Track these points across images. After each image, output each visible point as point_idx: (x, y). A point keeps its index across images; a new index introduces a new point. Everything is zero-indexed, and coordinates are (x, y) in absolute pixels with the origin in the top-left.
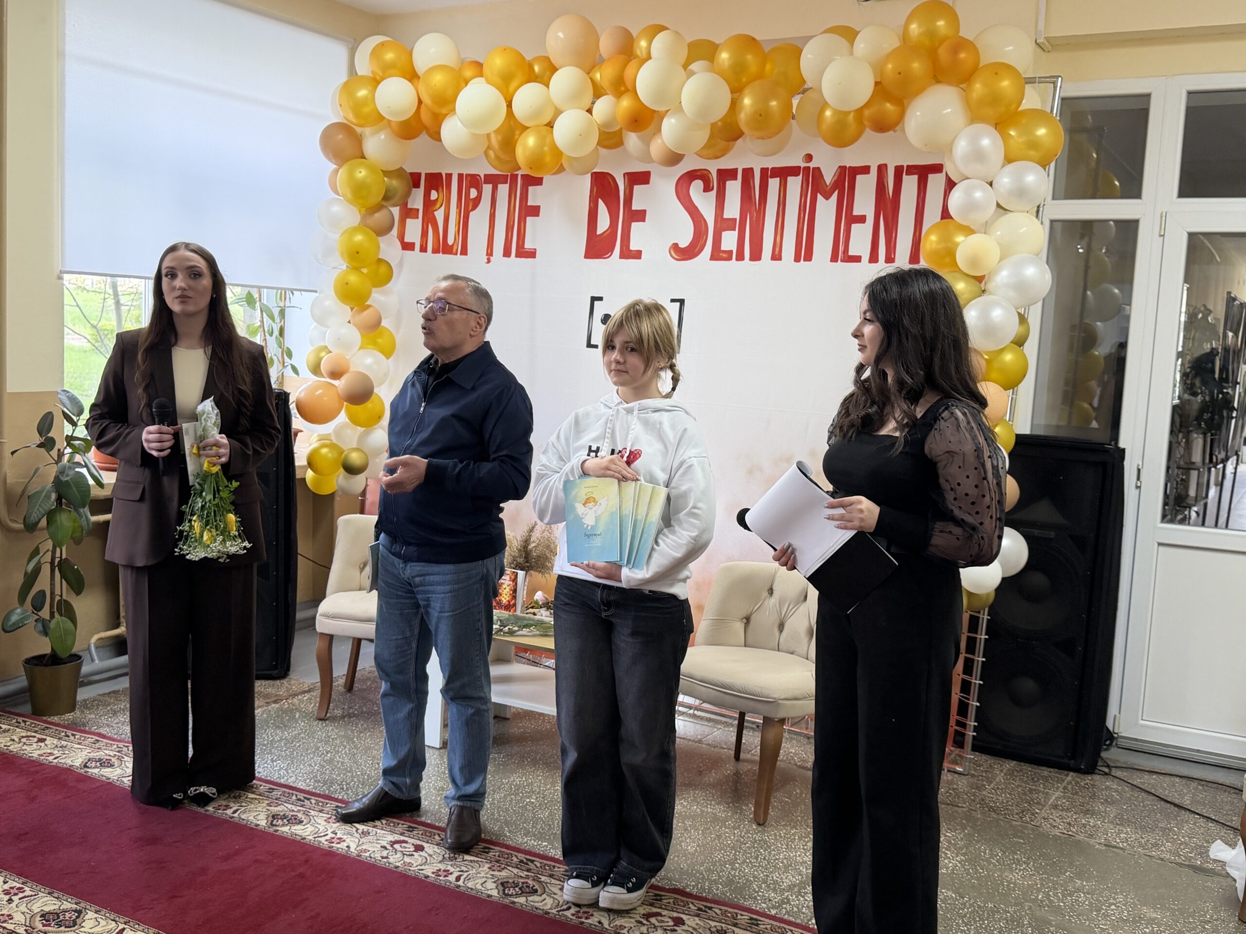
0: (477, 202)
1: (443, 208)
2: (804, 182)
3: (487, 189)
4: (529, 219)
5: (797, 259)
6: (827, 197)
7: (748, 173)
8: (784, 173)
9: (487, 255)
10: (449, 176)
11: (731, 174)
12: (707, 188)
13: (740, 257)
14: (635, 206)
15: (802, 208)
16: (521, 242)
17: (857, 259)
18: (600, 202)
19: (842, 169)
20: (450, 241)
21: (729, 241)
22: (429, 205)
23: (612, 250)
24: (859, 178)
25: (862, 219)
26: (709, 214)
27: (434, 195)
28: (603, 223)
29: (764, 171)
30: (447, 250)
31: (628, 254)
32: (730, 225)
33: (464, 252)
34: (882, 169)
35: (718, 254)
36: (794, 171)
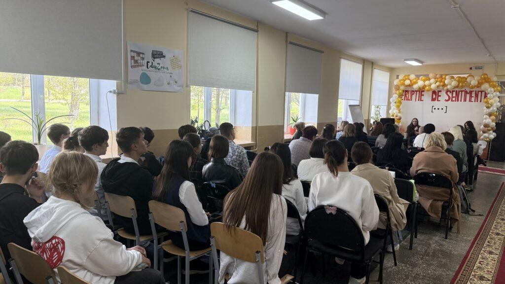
0: (413, 94)
1: (408, 95)
2: (465, 92)
3: (415, 92)
4: (422, 96)
5: (464, 101)
6: (468, 94)
7: (456, 91)
8: (462, 91)
9: (415, 101)
10: (409, 91)
11: (454, 91)
12: (450, 92)
13: (455, 101)
14: (439, 95)
15: (465, 95)
16: (421, 99)
17: (473, 102)
18: (434, 94)
19: (470, 91)
21: (454, 99)
22: (406, 95)
23: (436, 100)
24: (473, 92)
25: (473, 97)
26: (451, 96)
27: (406, 93)
28: (434, 97)
29: (459, 91)
30: (409, 100)
31: (438, 100)
32: (454, 97)
33: (411, 100)
34: (476, 91)
35: (452, 101)
36: (463, 91)
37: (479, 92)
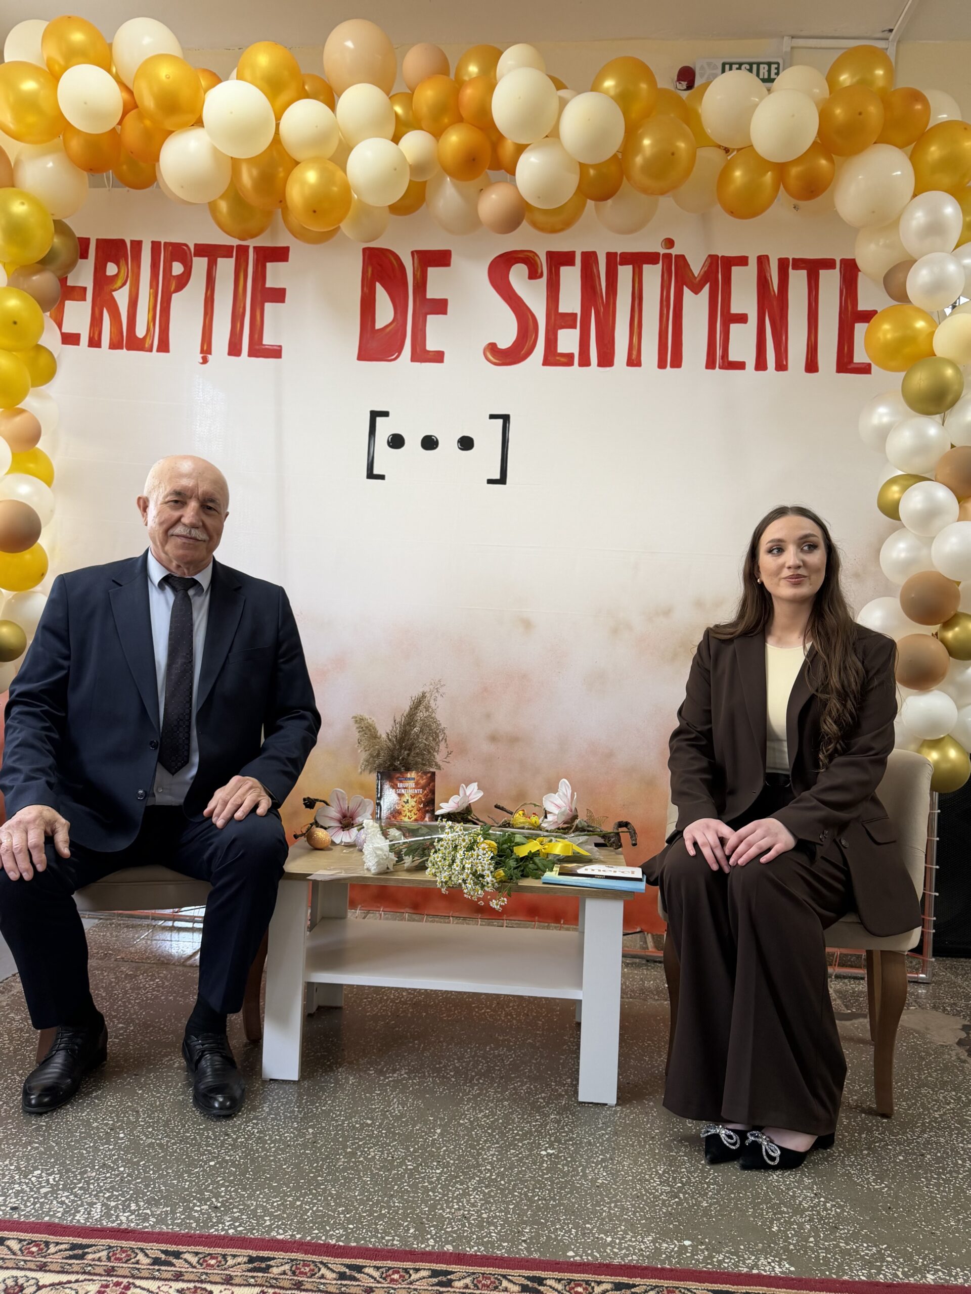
0: (182, 281)
1: (127, 288)
3: (200, 264)
4: (268, 306)
5: (662, 365)
6: (696, 290)
7: (589, 259)
8: (638, 260)
9: (202, 351)
11: (567, 259)
12: (534, 274)
13: (585, 362)
14: (432, 293)
15: (665, 303)
16: (256, 336)
17: (740, 366)
18: (379, 287)
19: (713, 260)
20: (140, 332)
21: (568, 341)
22: (102, 283)
23: (400, 350)
24: (736, 270)
25: (742, 319)
26: (538, 308)
27: (111, 269)
28: (384, 314)
29: (611, 257)
30: (136, 344)
31: (421, 355)
32: (568, 321)
33: (164, 347)
34: (763, 261)
35: (553, 358)
36: (652, 258)
37: (791, 272)
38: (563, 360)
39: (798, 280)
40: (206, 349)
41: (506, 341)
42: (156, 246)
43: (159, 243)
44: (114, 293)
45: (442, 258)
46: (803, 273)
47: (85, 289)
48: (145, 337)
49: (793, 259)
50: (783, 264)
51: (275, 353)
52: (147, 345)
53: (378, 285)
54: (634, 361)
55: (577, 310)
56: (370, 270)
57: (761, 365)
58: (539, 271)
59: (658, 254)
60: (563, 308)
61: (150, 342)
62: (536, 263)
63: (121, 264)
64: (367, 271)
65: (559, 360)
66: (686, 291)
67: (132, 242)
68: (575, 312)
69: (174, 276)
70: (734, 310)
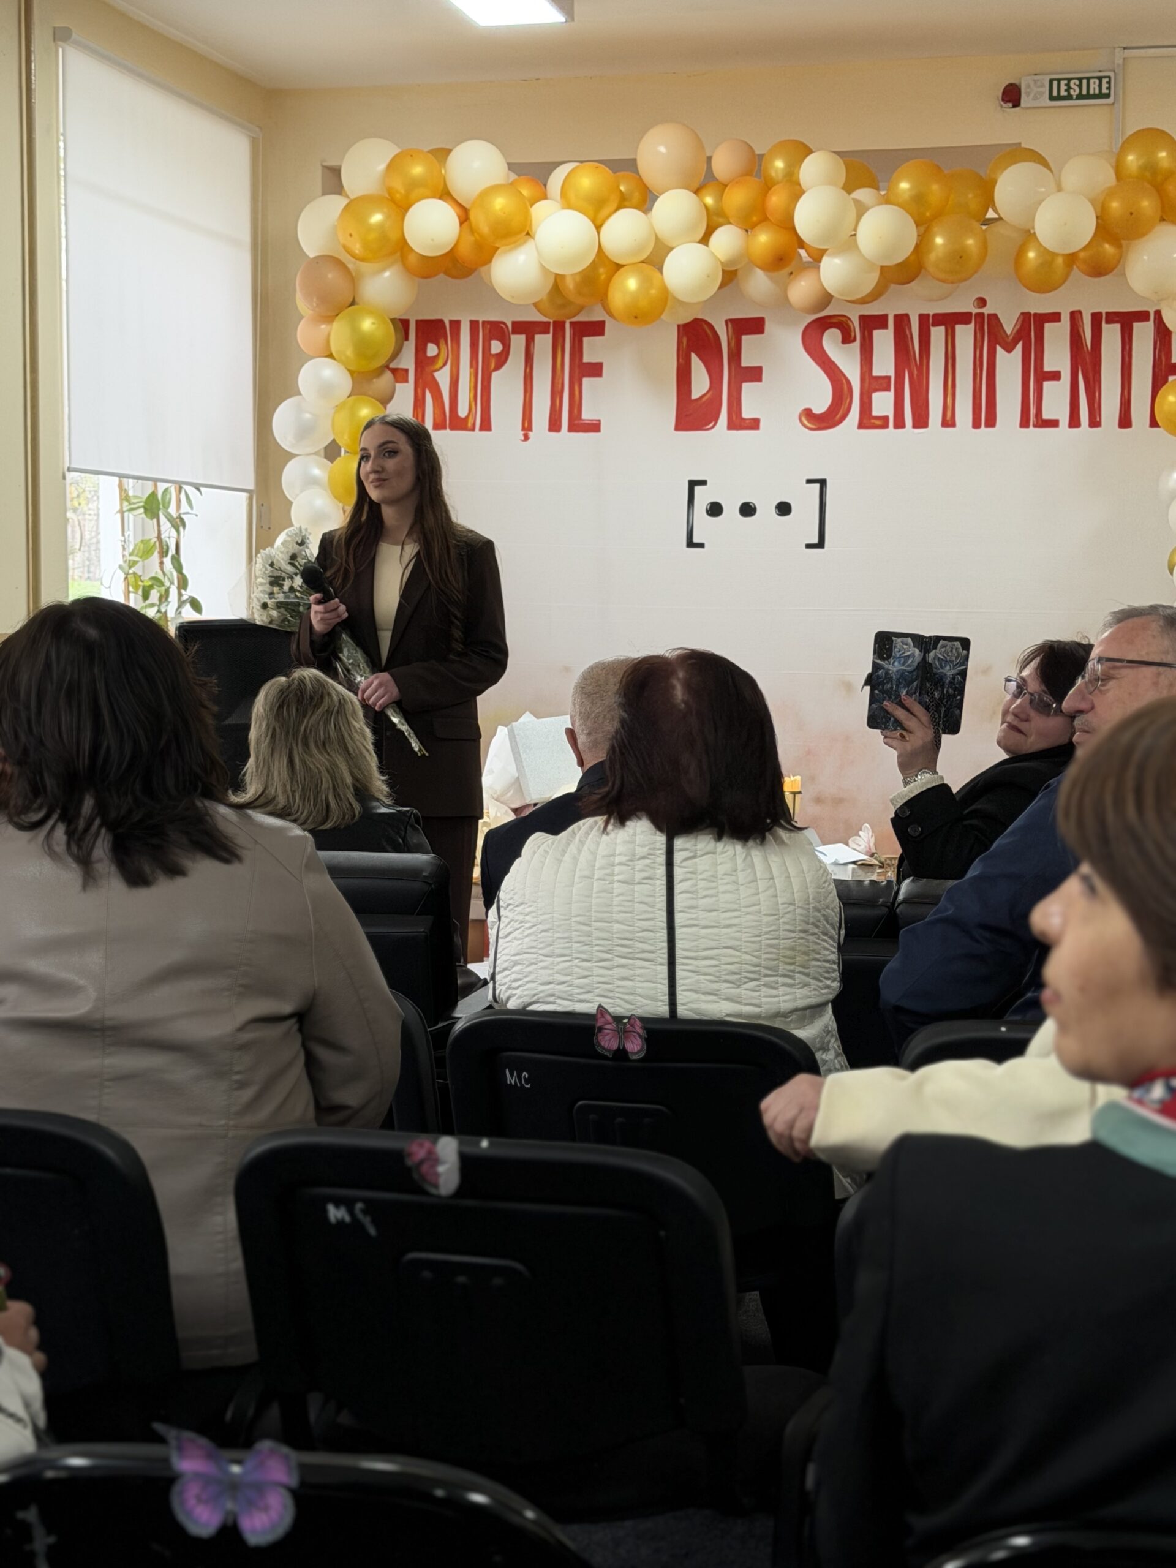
0: (502, 359)
1: (448, 368)
2: (978, 331)
3: (518, 341)
5: (976, 425)
6: (1009, 349)
7: (902, 321)
8: (950, 321)
9: (523, 429)
10: (456, 325)
11: (880, 321)
12: (847, 339)
13: (900, 424)
14: (747, 360)
15: (978, 363)
16: (576, 411)
17: (1054, 423)
18: (694, 356)
19: (1026, 317)
20: (463, 412)
21: (883, 403)
22: (423, 363)
23: (716, 418)
24: (1048, 327)
25: (1055, 376)
26: (852, 371)
27: (432, 350)
28: (700, 384)
29: (923, 318)
30: (458, 424)
31: (738, 423)
33: (486, 425)
34: (1075, 316)
35: (868, 421)
36: (964, 318)
37: (1104, 325)
38: (878, 422)
39: (1111, 334)
40: (527, 426)
41: (821, 404)
42: (474, 324)
43: (477, 322)
44: (436, 374)
45: (756, 326)
46: (1117, 327)
47: (406, 371)
48: (467, 417)
49: (1107, 313)
50: (1096, 318)
51: (594, 427)
52: (470, 425)
53: (693, 356)
54: (948, 422)
55: (891, 372)
56: (685, 341)
57: (1074, 422)
58: (853, 335)
59: (970, 314)
60: (876, 372)
61: (473, 421)
62: (849, 327)
63: (441, 345)
64: (682, 343)
65: (874, 423)
66: (999, 349)
67: (451, 322)
68: (888, 374)
69: (494, 355)
70: (1047, 368)
